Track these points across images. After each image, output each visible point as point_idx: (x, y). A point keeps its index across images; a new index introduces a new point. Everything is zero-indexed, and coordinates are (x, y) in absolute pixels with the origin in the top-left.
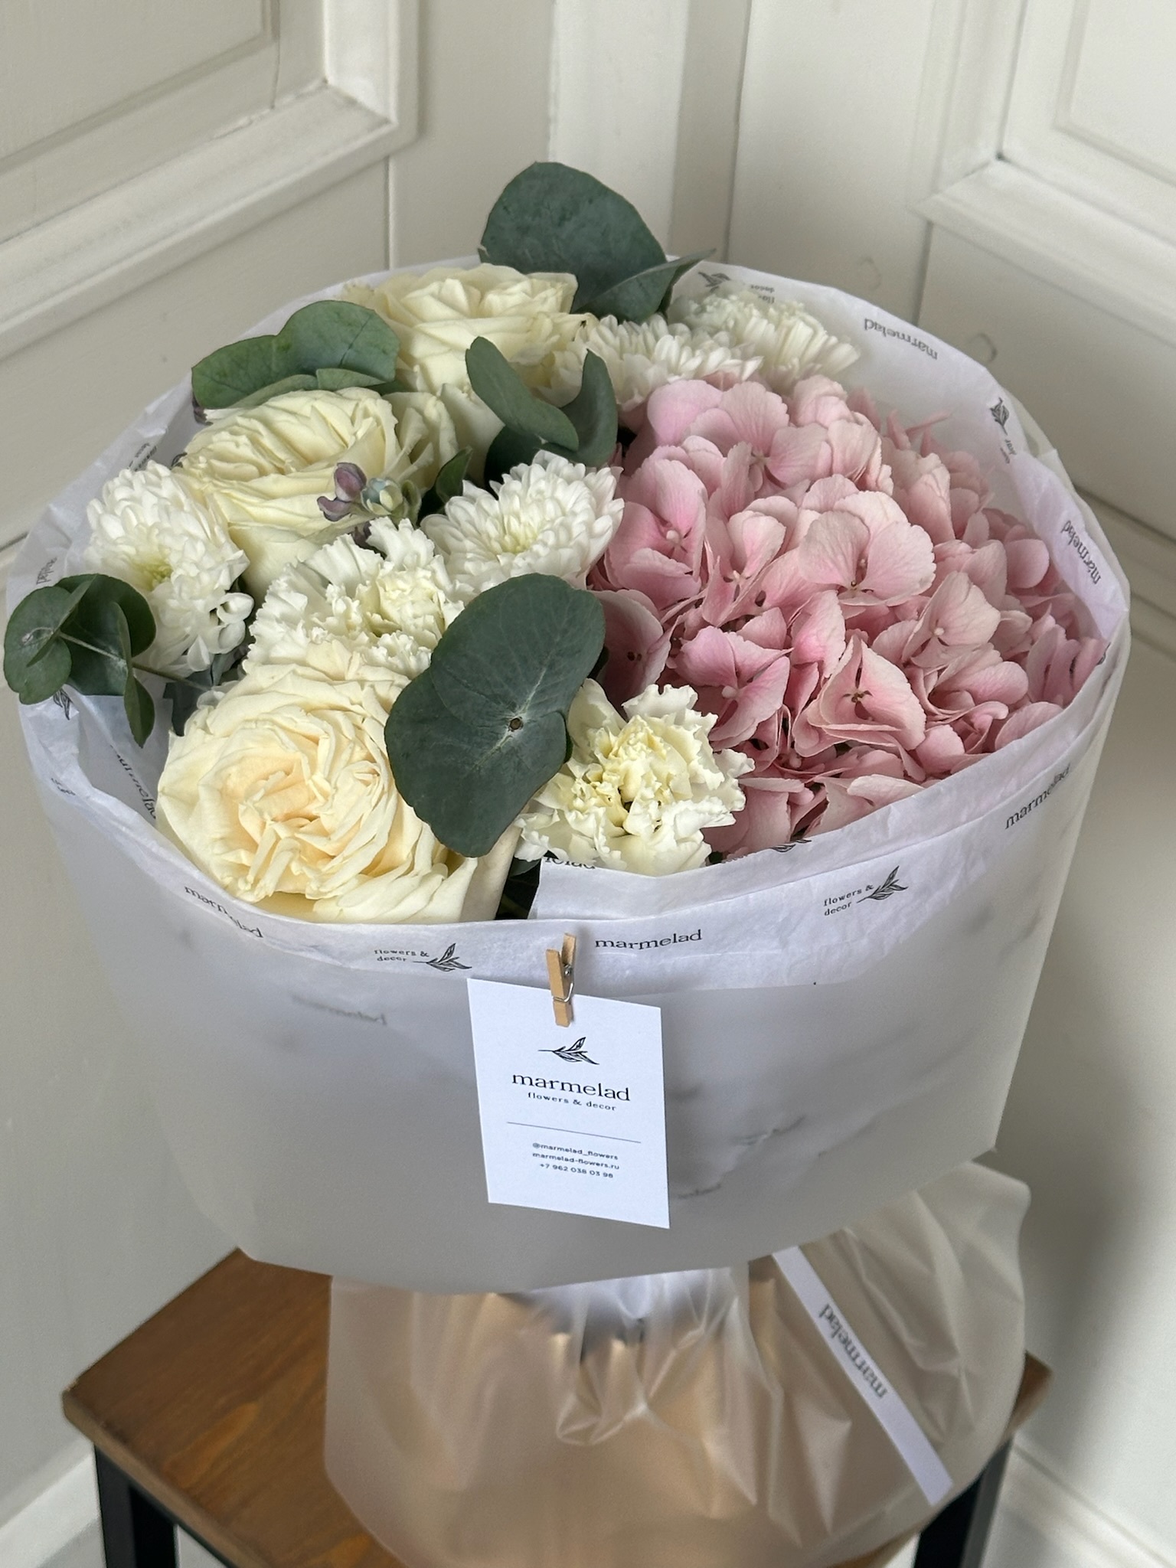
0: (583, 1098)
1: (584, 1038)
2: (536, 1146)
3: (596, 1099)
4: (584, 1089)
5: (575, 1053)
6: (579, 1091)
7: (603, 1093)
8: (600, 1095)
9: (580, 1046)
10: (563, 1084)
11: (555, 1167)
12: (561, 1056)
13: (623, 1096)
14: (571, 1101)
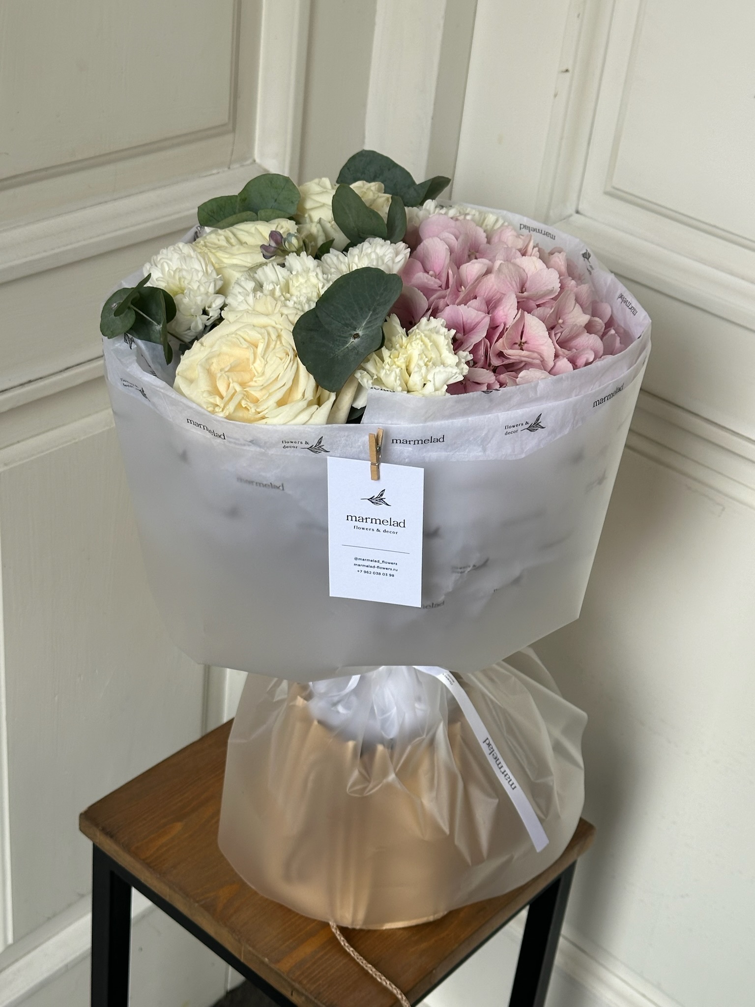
0: (382, 527)
1: (384, 490)
2: (356, 559)
3: (388, 528)
4: (383, 521)
5: (378, 500)
6: (380, 524)
7: (392, 523)
8: (391, 525)
9: (382, 495)
10: (372, 519)
11: (365, 572)
12: (373, 502)
13: (402, 525)
14: (375, 530)
